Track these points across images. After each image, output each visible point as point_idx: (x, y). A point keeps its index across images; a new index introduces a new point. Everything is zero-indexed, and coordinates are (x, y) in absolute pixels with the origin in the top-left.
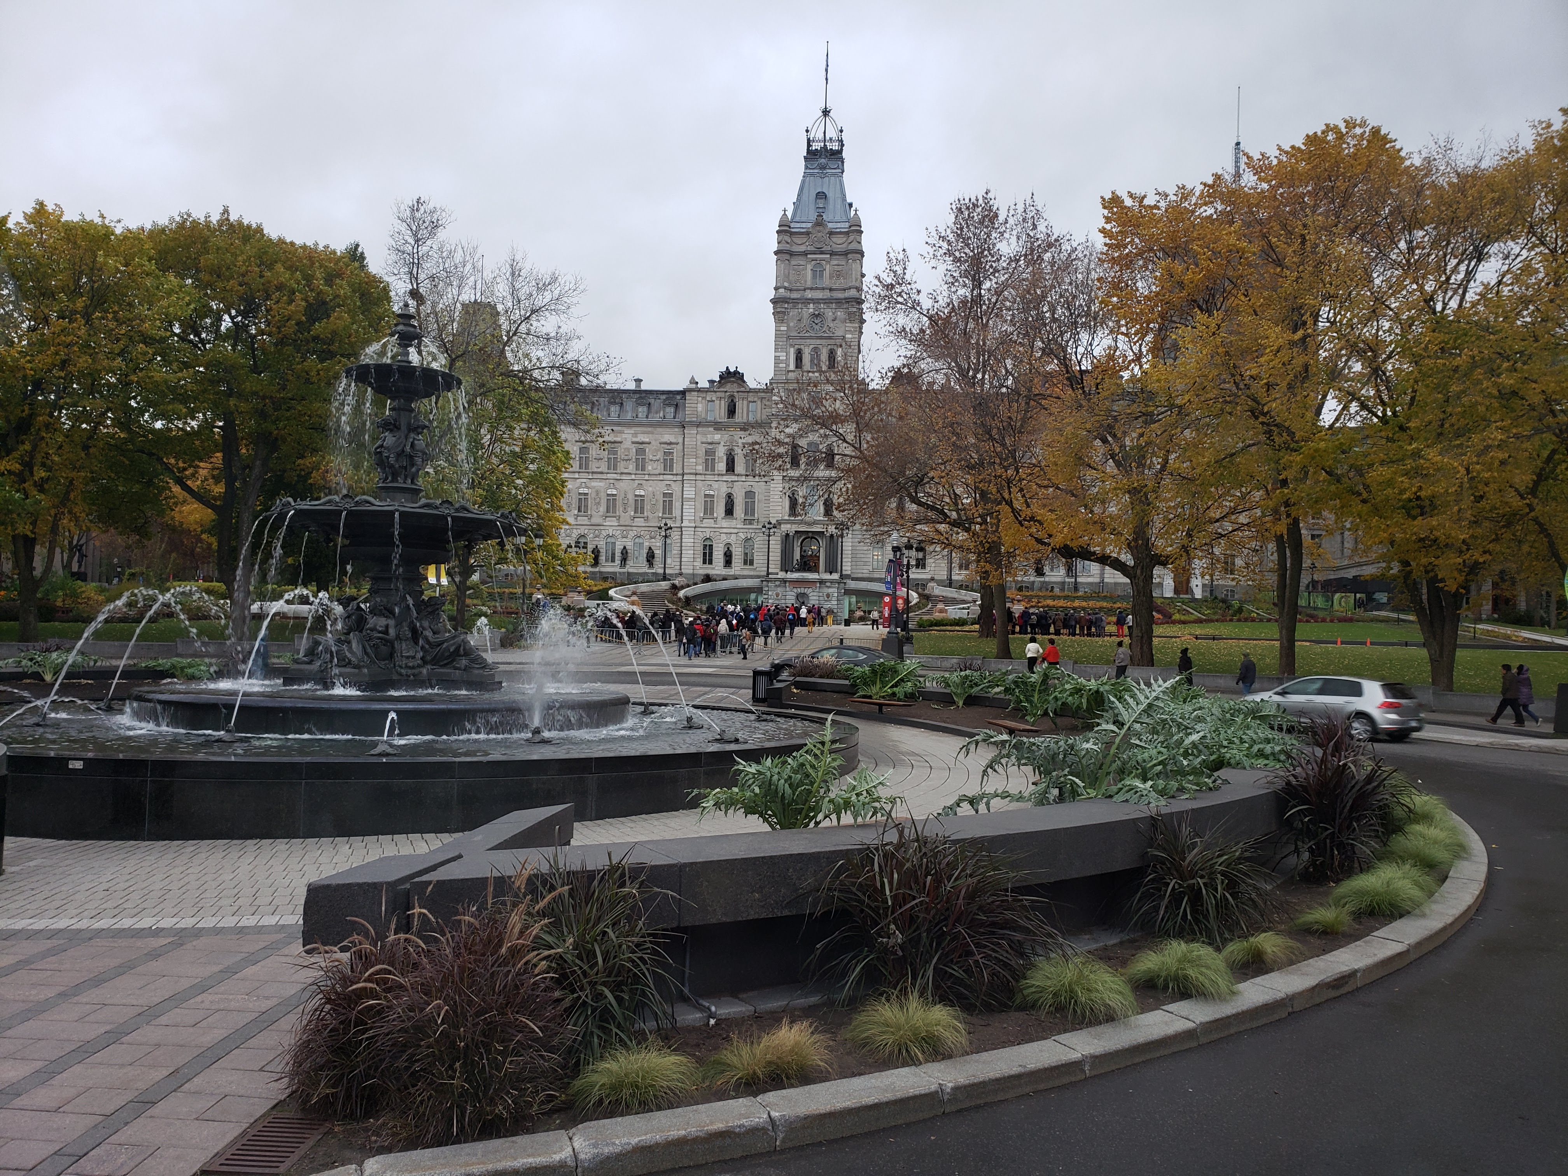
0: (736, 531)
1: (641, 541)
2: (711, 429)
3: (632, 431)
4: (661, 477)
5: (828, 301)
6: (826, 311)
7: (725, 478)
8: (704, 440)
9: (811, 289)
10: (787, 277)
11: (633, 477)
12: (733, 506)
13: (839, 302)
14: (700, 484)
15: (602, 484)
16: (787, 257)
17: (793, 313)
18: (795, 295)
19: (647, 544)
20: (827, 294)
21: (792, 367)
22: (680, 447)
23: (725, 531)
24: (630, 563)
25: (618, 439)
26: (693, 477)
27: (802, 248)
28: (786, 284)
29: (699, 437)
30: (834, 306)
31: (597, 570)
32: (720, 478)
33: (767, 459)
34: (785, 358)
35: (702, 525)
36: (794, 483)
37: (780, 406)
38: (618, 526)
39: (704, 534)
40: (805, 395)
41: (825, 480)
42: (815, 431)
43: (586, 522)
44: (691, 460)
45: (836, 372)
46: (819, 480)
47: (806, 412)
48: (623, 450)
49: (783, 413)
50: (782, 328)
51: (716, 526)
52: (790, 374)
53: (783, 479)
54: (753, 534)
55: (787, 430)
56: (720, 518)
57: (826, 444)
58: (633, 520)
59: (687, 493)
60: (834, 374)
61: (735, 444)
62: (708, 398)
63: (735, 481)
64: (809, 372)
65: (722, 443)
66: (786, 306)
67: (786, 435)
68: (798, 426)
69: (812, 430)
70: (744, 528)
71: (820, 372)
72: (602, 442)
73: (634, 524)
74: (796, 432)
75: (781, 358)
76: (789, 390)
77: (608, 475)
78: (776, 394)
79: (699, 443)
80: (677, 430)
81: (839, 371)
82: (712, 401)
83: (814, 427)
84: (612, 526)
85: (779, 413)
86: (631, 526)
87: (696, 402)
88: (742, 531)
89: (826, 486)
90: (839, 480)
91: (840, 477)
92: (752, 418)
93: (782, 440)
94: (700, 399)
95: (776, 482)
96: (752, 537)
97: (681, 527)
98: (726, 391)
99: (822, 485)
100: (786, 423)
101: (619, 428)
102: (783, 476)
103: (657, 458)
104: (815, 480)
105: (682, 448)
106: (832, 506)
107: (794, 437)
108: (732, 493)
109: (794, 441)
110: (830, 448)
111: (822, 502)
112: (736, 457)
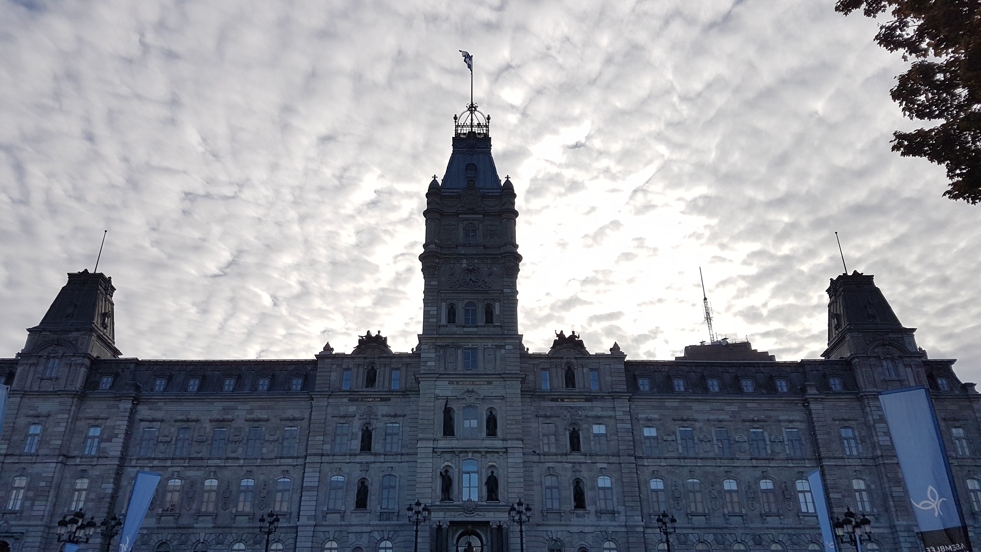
0: (368, 529)
1: (242, 547)
2: (346, 400)
3: (248, 407)
4: (278, 462)
5: (482, 257)
6: (481, 266)
7: (358, 459)
8: (336, 412)
9: (464, 246)
10: (437, 235)
11: (242, 462)
12: (366, 495)
13: (495, 257)
14: (326, 468)
15: (200, 473)
16: (439, 216)
17: (444, 268)
18: (446, 251)
20: (481, 250)
21: (444, 321)
22: (305, 423)
23: (354, 528)
25: (230, 417)
26: (317, 459)
27: (454, 210)
28: (437, 242)
29: (329, 410)
30: (489, 261)
32: (353, 459)
33: (412, 433)
34: (435, 313)
35: (325, 523)
36: (447, 456)
37: (429, 364)
38: (214, 527)
39: (327, 534)
40: (460, 352)
41: (487, 452)
42: (473, 391)
43: (172, 525)
44: (317, 438)
45: (495, 326)
46: (480, 452)
47: (460, 370)
48: (232, 430)
49: (434, 372)
50: (433, 283)
51: (343, 523)
52: (442, 329)
53: (434, 452)
54: (391, 533)
55: (437, 392)
56: (348, 512)
57: (486, 407)
58: (234, 519)
59: (309, 480)
60: (492, 329)
61: (373, 417)
62: (344, 366)
63: (371, 463)
64: (464, 327)
65: (358, 416)
66: (437, 261)
67: (437, 397)
68: (451, 387)
69: (468, 391)
70: (380, 525)
71: (477, 327)
72: (208, 421)
73: (234, 525)
74: (449, 394)
75: (431, 313)
76: (441, 347)
77: (210, 461)
78: (426, 351)
79: (329, 417)
80: (303, 403)
81: (498, 326)
82: (348, 369)
83: (471, 388)
84: (205, 528)
85: (428, 372)
86: (230, 527)
87: (329, 370)
88: (376, 528)
89: (488, 460)
90: (504, 452)
91: (506, 448)
92: (395, 386)
93: (432, 404)
94: (335, 366)
95: (424, 455)
96: (390, 536)
97: (297, 527)
98: (366, 358)
99: (483, 459)
100: (437, 383)
101: (232, 404)
102: (433, 448)
103: (276, 437)
104: (474, 452)
105: (308, 423)
106: (497, 487)
107: (447, 399)
108: (367, 477)
109: (446, 404)
110: (491, 412)
111: (484, 480)
112: (373, 433)
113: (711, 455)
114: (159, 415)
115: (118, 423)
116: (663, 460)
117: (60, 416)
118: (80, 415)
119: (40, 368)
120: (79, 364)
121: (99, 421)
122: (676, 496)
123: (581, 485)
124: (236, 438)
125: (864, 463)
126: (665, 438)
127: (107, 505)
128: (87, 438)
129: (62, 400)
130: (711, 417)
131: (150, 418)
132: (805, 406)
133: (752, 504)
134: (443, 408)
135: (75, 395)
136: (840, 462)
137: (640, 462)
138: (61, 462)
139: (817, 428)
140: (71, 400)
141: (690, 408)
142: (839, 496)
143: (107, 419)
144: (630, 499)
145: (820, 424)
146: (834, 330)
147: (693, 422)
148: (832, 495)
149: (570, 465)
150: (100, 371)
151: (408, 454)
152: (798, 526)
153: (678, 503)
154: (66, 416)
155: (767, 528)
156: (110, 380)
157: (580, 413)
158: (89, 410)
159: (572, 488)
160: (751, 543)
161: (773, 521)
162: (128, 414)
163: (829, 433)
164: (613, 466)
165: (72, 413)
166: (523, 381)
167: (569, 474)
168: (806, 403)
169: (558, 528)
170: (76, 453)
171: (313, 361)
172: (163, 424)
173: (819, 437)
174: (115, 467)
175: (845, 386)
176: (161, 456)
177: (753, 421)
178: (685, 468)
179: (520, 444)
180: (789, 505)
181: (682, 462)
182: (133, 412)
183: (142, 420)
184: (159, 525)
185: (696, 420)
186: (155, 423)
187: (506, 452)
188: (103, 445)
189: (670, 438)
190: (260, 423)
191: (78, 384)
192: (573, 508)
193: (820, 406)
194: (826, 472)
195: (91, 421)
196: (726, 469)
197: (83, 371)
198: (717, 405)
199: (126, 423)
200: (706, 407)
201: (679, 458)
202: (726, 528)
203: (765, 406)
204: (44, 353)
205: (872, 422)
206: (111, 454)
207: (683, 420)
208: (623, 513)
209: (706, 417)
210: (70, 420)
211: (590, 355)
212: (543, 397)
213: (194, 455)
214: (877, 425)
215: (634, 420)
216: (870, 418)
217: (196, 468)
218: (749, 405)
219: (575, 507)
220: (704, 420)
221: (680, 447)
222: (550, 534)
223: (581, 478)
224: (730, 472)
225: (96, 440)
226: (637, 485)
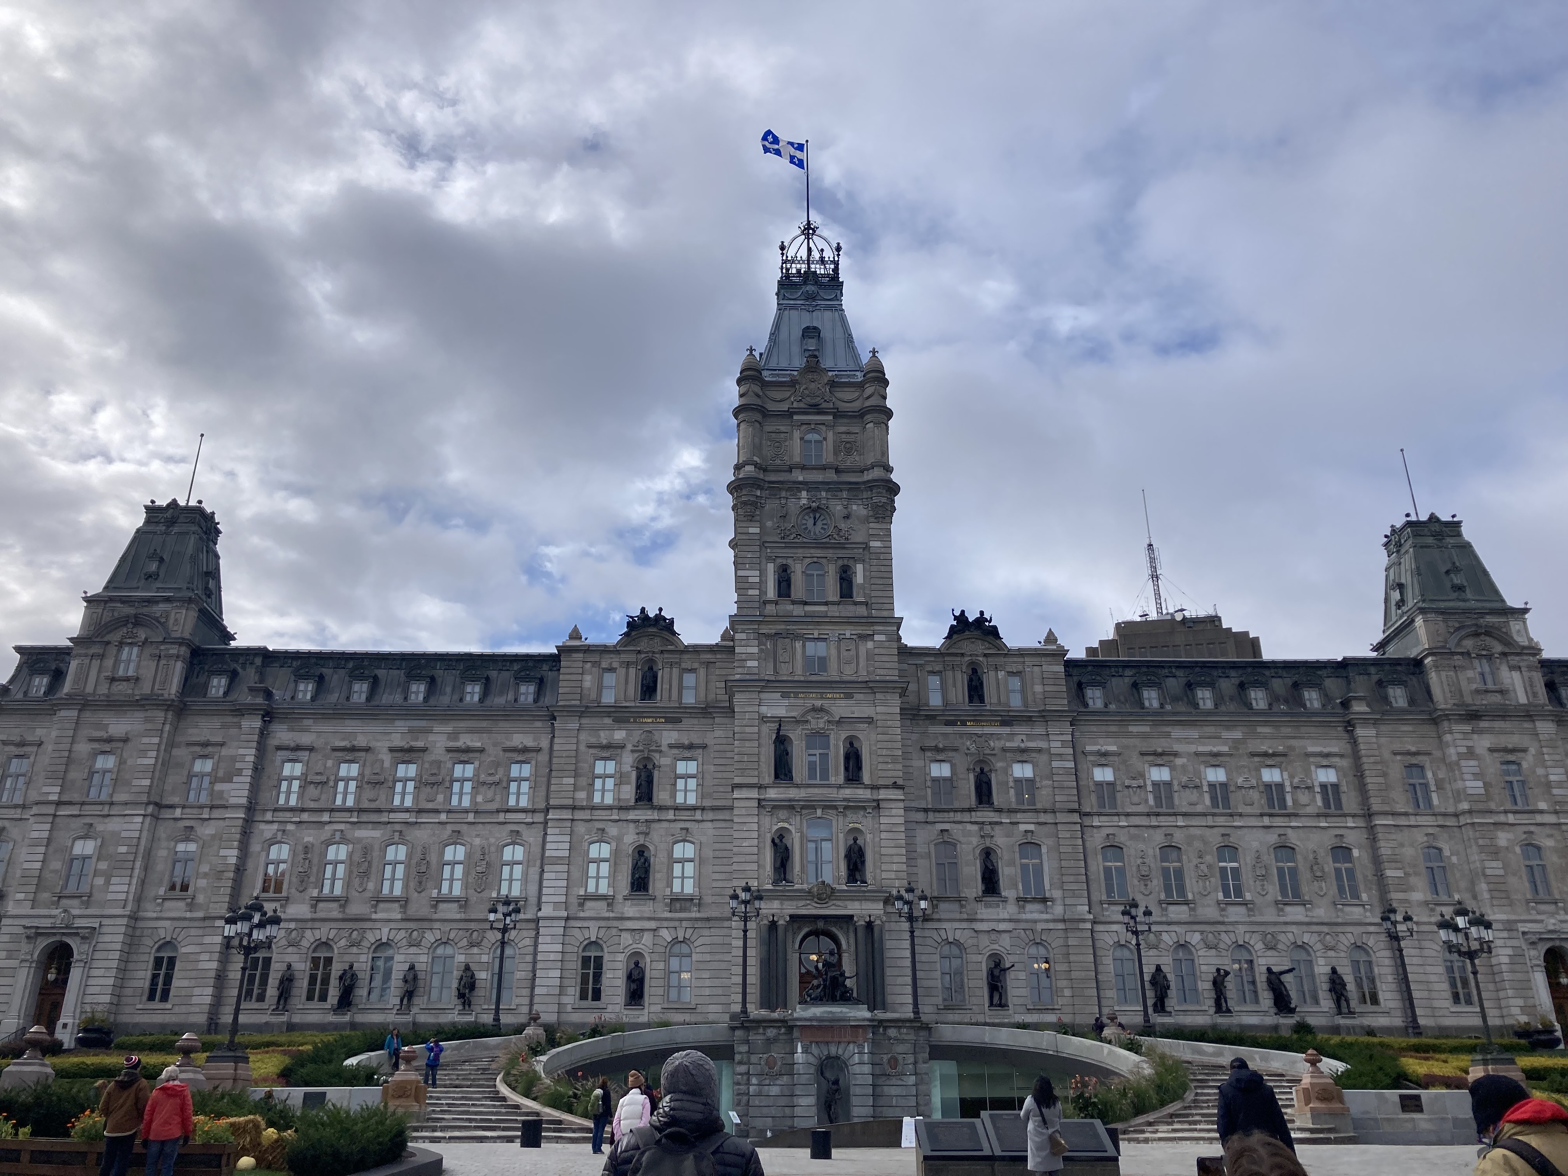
0: (653, 925)
1: (449, 950)
2: (608, 721)
3: (449, 728)
4: (501, 817)
5: (833, 488)
6: (832, 502)
7: (632, 815)
8: (593, 740)
9: (803, 468)
10: (756, 448)
11: (443, 817)
12: (647, 871)
13: (854, 488)
14: (581, 828)
15: (376, 834)
16: (758, 417)
17: (771, 505)
18: (773, 477)
19: (461, 958)
20: (831, 476)
21: (771, 594)
22: (543, 757)
23: (630, 925)
24: (419, 1001)
25: (420, 744)
26: (567, 815)
27: (784, 407)
28: (755, 458)
29: (583, 736)
30: (845, 494)
31: (347, 1018)
32: (624, 815)
33: (719, 775)
34: (757, 580)
35: (582, 914)
36: (783, 814)
37: (750, 664)
38: (403, 920)
39: (586, 932)
40: (798, 645)
41: (846, 808)
42: (821, 710)
43: (335, 914)
44: (566, 781)
45: (856, 603)
46: (835, 808)
47: (799, 673)
48: (427, 765)
49: (756, 677)
50: (751, 530)
51: (612, 915)
52: (768, 607)
53: (760, 806)
54: (689, 931)
55: (764, 710)
56: (619, 898)
57: (844, 735)
58: (435, 907)
59: (554, 846)
60: (852, 608)
61: (654, 748)
62: (604, 665)
63: (653, 821)
64: (806, 603)
65: (629, 747)
66: (758, 493)
67: (763, 719)
68: (786, 702)
69: (814, 709)
70: (671, 919)
71: (826, 604)
72: (385, 750)
73: (436, 916)
74: (781, 712)
75: (751, 580)
76: (768, 636)
77: (392, 815)
78: (743, 643)
79: (582, 748)
80: (539, 724)
81: (861, 603)
82: (611, 670)
83: (818, 703)
84: (390, 920)
85: (748, 677)
86: (431, 920)
87: (580, 671)
88: (665, 924)
89: (848, 819)
90: (874, 808)
91: (878, 800)
92: (689, 699)
93: (756, 729)
94: (589, 665)
95: (744, 812)
96: (687, 936)
97: (537, 920)
98: (639, 652)
99: (841, 819)
100: (763, 696)
101: (423, 723)
102: (759, 800)
103: (496, 778)
104: (825, 808)
105: (547, 758)
106: (863, 863)
107: (780, 722)
108: (647, 844)
109: (779, 730)
110: (851, 744)
111: (842, 853)
112: (656, 774)
113: (1199, 809)
114: (306, 739)
115: (241, 751)
116: (1123, 818)
117: (145, 740)
118: (179, 739)
119: (109, 663)
120: (171, 656)
121: (210, 749)
122: (1143, 873)
123: (992, 857)
124: (432, 779)
125: (1440, 823)
126: (1127, 782)
127: (230, 883)
128: (190, 776)
129: (149, 714)
130: (1201, 749)
131: (292, 745)
132: (1348, 731)
133: (1263, 885)
134: (774, 737)
135: (167, 706)
136: (1402, 821)
137: (1087, 821)
138: (152, 815)
139: (1366, 767)
140: (162, 714)
141: (1168, 735)
142: (1400, 873)
143: (222, 745)
144: (1072, 878)
145: (1372, 759)
146: (1393, 608)
147: (1172, 758)
148: (1389, 873)
149: (975, 828)
150: (206, 667)
151: (714, 809)
152: (1334, 920)
153: (1146, 885)
154: (156, 740)
155: (1286, 923)
156: (224, 681)
157: (992, 744)
158: (191, 731)
159: (978, 862)
160: (1259, 946)
161: (1295, 913)
162: (256, 737)
163: (1385, 775)
164: (1045, 829)
165: (165, 735)
166: (903, 693)
167: (975, 840)
168: (1349, 726)
169: (957, 925)
170: (175, 800)
171: (551, 656)
172: (313, 754)
173: (1368, 780)
174: (240, 822)
175: (1412, 702)
176: (312, 805)
177: (1265, 755)
178: (1158, 831)
179: (898, 794)
180: (1321, 888)
181: (1154, 821)
182: (263, 734)
183: (279, 748)
184: (314, 916)
185: (1176, 754)
186: (300, 753)
187: (878, 807)
188: (218, 787)
189: (1134, 783)
190: (471, 755)
191: (173, 688)
192: (980, 894)
193: (1372, 732)
194: (1380, 836)
195: (197, 749)
196: (1223, 831)
197: (179, 667)
198: (1210, 730)
199: (253, 751)
200: (1194, 733)
201: (1148, 815)
202: (1223, 923)
203: (1286, 731)
204: (115, 637)
205: (1454, 758)
206: (233, 801)
207: (1155, 754)
208: (1059, 902)
209: (1193, 748)
210: (163, 747)
211: (1009, 650)
212: (932, 718)
213: (365, 805)
214: (1463, 763)
215: (1078, 754)
216: (1452, 751)
217: (370, 826)
218: (1260, 729)
219: (984, 892)
220: (1189, 754)
221: (1151, 798)
222: (943, 933)
223: (992, 846)
224: (1228, 835)
225: (207, 780)
226: (1082, 856)
